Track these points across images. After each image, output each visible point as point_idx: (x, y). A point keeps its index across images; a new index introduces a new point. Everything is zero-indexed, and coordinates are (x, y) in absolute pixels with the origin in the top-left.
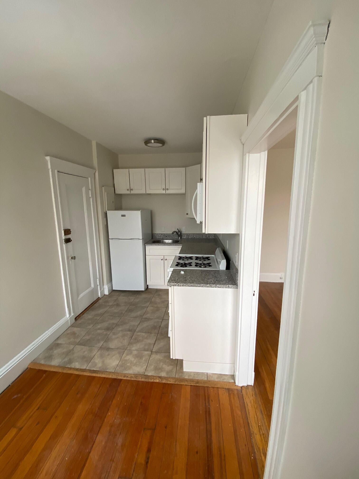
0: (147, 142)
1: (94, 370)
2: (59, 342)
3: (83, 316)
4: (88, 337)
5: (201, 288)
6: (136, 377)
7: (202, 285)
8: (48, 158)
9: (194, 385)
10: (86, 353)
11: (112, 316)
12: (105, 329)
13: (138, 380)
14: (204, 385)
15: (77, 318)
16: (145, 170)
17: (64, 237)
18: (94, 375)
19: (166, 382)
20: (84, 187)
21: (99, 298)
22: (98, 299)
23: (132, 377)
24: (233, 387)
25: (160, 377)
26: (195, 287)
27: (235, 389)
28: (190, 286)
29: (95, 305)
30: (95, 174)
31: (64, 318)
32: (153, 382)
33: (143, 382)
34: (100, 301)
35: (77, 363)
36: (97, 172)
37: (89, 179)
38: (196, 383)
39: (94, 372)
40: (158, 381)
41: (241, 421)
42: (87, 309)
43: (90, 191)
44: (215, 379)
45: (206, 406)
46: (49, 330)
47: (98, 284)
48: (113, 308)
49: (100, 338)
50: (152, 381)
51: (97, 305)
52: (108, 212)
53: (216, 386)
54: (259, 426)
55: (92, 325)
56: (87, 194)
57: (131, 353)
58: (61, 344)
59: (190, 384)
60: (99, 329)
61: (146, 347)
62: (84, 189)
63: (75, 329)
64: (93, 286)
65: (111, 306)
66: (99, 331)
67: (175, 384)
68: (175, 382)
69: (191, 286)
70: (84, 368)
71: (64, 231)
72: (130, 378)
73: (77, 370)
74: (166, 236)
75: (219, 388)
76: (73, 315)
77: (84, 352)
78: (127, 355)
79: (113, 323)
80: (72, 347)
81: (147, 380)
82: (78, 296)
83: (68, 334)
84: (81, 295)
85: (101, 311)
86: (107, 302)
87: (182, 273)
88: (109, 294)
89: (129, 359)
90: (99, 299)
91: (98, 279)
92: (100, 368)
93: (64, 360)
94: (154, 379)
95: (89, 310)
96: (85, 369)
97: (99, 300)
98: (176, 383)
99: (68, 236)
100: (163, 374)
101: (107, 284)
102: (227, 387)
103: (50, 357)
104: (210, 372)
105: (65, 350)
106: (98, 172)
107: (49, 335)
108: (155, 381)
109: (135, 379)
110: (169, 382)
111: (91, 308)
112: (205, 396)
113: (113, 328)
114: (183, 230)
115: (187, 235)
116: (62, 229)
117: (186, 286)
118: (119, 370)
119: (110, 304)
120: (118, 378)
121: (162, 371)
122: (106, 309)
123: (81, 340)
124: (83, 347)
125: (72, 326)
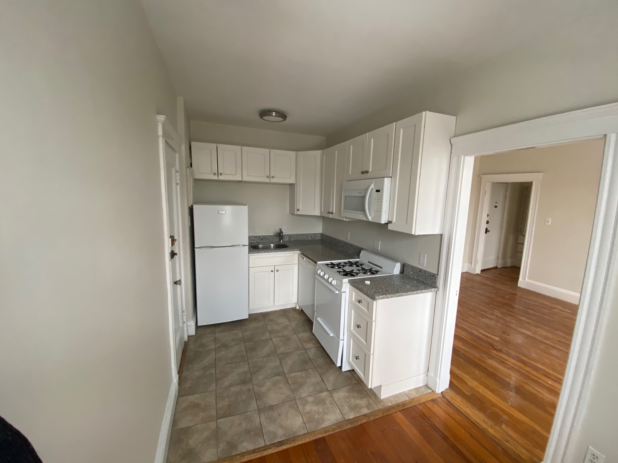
0: (264, 113)
1: (279, 442)
4: (224, 403)
5: (408, 296)
6: (339, 427)
7: (409, 293)
8: (161, 118)
9: (402, 409)
10: (244, 425)
11: (232, 364)
12: (240, 384)
13: (344, 429)
14: (411, 406)
16: (242, 148)
17: (170, 250)
18: (284, 447)
19: (374, 418)
20: (174, 168)
21: (185, 342)
23: (334, 429)
24: (435, 397)
25: (365, 415)
26: (403, 297)
27: (437, 398)
28: (398, 297)
29: (187, 354)
31: (172, 386)
32: (361, 425)
33: (349, 429)
34: (191, 346)
35: (245, 444)
38: (403, 407)
39: (281, 443)
40: (365, 421)
41: (467, 424)
42: (182, 364)
44: (414, 395)
45: (429, 424)
47: (185, 320)
48: (222, 352)
49: (244, 398)
50: (359, 423)
51: (190, 354)
53: (421, 402)
54: (482, 420)
55: (213, 385)
56: (175, 178)
57: (307, 402)
58: (191, 427)
59: (398, 410)
60: (230, 386)
61: (318, 388)
62: (174, 171)
65: (216, 350)
66: (234, 389)
67: (384, 416)
68: (383, 414)
69: (400, 296)
70: (263, 444)
71: (171, 240)
72: (332, 431)
73: (254, 451)
74: (262, 239)
75: (425, 402)
77: (240, 424)
78: (304, 405)
79: (243, 372)
80: (213, 425)
81: (353, 425)
83: (185, 409)
85: (207, 361)
87: (368, 282)
88: (198, 334)
89: (311, 409)
90: (187, 343)
91: (184, 313)
92: (284, 435)
93: (220, 448)
94: (361, 421)
95: (185, 363)
96: (266, 446)
98: (385, 414)
100: (365, 411)
102: (430, 399)
104: (405, 390)
105: (206, 433)
108: (363, 422)
109: (339, 430)
110: (377, 417)
111: (186, 360)
112: (421, 415)
113: (251, 379)
114: (284, 230)
115: (289, 236)
116: (169, 236)
117: (394, 297)
118: (311, 427)
119: (212, 347)
120: (318, 438)
121: (360, 408)
122: (212, 356)
123: (216, 410)
124: (230, 418)
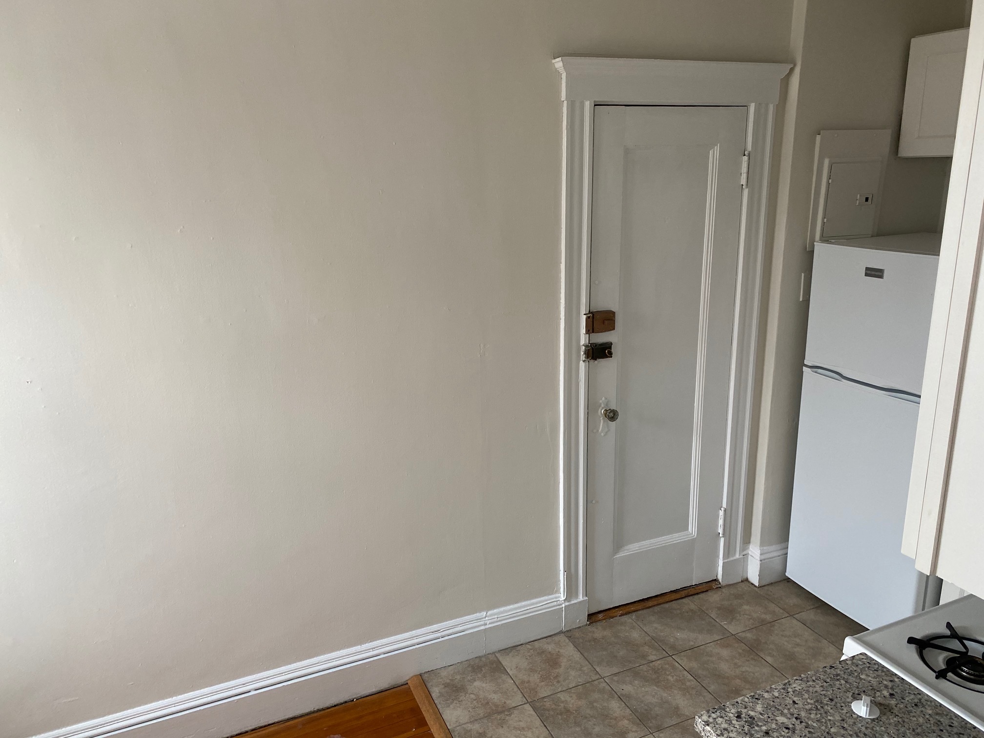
2: (508, 662)
3: (625, 618)
4: (571, 701)
8: (558, 63)
11: (696, 677)
12: (634, 711)
15: (600, 616)
17: (583, 340)
20: (717, 149)
21: (715, 580)
22: (712, 585)
29: (685, 601)
30: (786, 81)
31: (546, 598)
34: (714, 598)
36: (798, 70)
37: (752, 108)
42: (650, 603)
43: (745, 158)
46: (490, 613)
47: (720, 531)
48: (725, 653)
49: (597, 729)
51: (689, 604)
52: (820, 249)
55: (615, 670)
56: (728, 171)
58: (505, 671)
60: (622, 697)
62: (714, 154)
63: (569, 651)
64: (693, 529)
65: (727, 640)
66: (615, 706)
71: (587, 318)
76: (580, 602)
79: (677, 708)
82: (618, 546)
83: (542, 652)
84: (632, 548)
85: (682, 636)
86: (729, 612)
88: (760, 587)
90: (714, 586)
91: (721, 513)
93: (469, 726)
95: (657, 609)
97: (711, 589)
99: (601, 338)
101: (762, 544)
103: (455, 690)
105: (496, 698)
106: (801, 70)
107: (486, 624)
111: (667, 606)
113: (659, 729)
116: (583, 310)
119: (733, 629)
122: (701, 638)
124: (538, 722)
125: (568, 634)
